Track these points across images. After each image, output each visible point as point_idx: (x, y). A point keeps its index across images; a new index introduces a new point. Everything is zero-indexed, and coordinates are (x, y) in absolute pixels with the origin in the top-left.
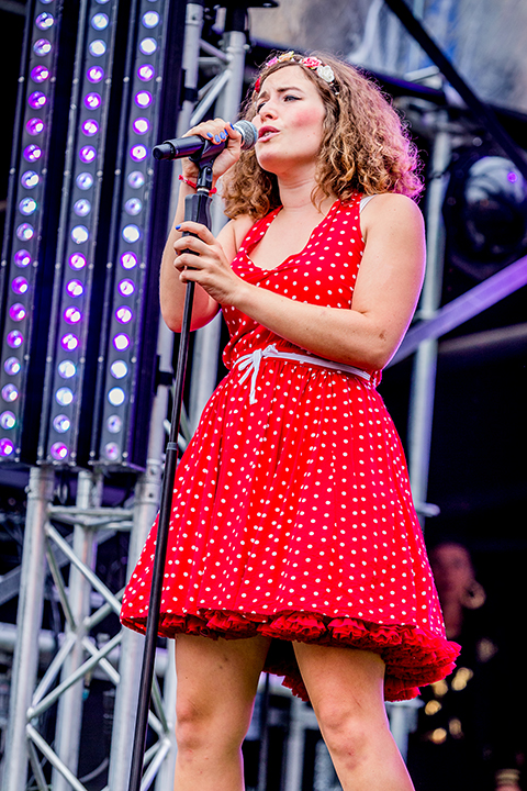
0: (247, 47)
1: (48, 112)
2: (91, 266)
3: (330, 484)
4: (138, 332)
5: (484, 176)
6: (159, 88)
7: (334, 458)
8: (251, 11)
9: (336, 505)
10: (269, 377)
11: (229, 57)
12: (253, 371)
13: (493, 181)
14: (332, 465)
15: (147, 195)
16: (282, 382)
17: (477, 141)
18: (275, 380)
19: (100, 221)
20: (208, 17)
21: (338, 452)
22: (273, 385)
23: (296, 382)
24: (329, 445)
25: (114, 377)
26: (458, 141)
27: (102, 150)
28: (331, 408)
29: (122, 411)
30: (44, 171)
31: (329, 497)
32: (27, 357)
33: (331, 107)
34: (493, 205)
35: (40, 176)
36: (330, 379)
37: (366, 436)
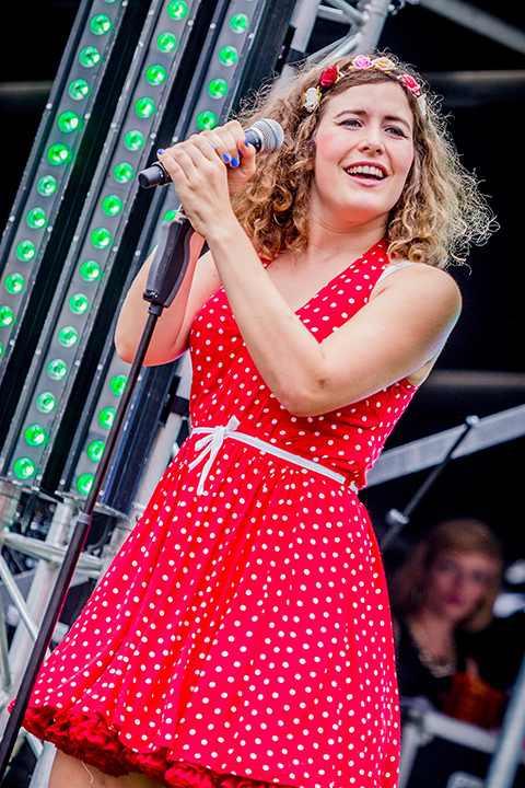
0: (392, 7)
1: (110, 44)
2: (116, 248)
3: (257, 610)
7: (269, 579)
9: (259, 637)
11: (365, 17)
12: (208, 456)
14: (265, 587)
16: (235, 474)
21: (275, 573)
23: (250, 476)
24: (266, 563)
28: (280, 518)
30: (88, 116)
31: (252, 626)
32: (13, 343)
35: (82, 119)
36: (290, 479)
37: (317, 556)
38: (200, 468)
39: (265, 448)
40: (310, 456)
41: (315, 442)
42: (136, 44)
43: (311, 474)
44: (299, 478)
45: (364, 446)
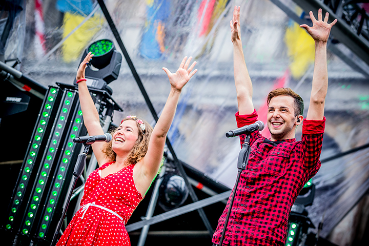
1: (45, 127)
2: (48, 176)
4: (58, 199)
5: (173, 181)
6: (81, 126)
8: (115, 111)
10: (91, 212)
11: (105, 123)
13: (176, 183)
15: (70, 158)
16: (94, 214)
17: (174, 170)
18: (92, 213)
19: (54, 163)
20: (101, 109)
22: (91, 214)
23: (98, 215)
24: (103, 238)
25: (47, 212)
26: (168, 169)
27: (59, 141)
29: (47, 223)
30: (40, 144)
33: (140, 137)
34: (175, 190)
35: (39, 145)
36: (109, 216)
37: (115, 238)
38: (83, 212)
39: (102, 208)
40: (114, 211)
41: (116, 207)
42: (52, 126)
43: (114, 215)
44: (111, 216)
45: (128, 210)
